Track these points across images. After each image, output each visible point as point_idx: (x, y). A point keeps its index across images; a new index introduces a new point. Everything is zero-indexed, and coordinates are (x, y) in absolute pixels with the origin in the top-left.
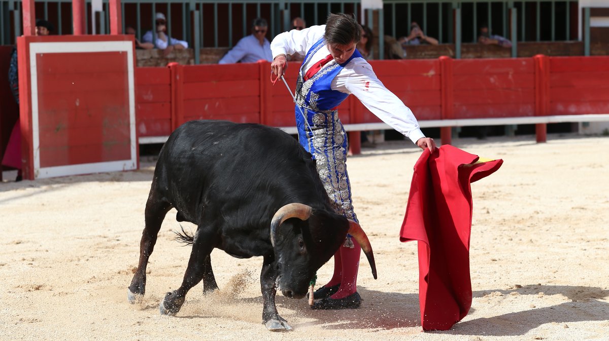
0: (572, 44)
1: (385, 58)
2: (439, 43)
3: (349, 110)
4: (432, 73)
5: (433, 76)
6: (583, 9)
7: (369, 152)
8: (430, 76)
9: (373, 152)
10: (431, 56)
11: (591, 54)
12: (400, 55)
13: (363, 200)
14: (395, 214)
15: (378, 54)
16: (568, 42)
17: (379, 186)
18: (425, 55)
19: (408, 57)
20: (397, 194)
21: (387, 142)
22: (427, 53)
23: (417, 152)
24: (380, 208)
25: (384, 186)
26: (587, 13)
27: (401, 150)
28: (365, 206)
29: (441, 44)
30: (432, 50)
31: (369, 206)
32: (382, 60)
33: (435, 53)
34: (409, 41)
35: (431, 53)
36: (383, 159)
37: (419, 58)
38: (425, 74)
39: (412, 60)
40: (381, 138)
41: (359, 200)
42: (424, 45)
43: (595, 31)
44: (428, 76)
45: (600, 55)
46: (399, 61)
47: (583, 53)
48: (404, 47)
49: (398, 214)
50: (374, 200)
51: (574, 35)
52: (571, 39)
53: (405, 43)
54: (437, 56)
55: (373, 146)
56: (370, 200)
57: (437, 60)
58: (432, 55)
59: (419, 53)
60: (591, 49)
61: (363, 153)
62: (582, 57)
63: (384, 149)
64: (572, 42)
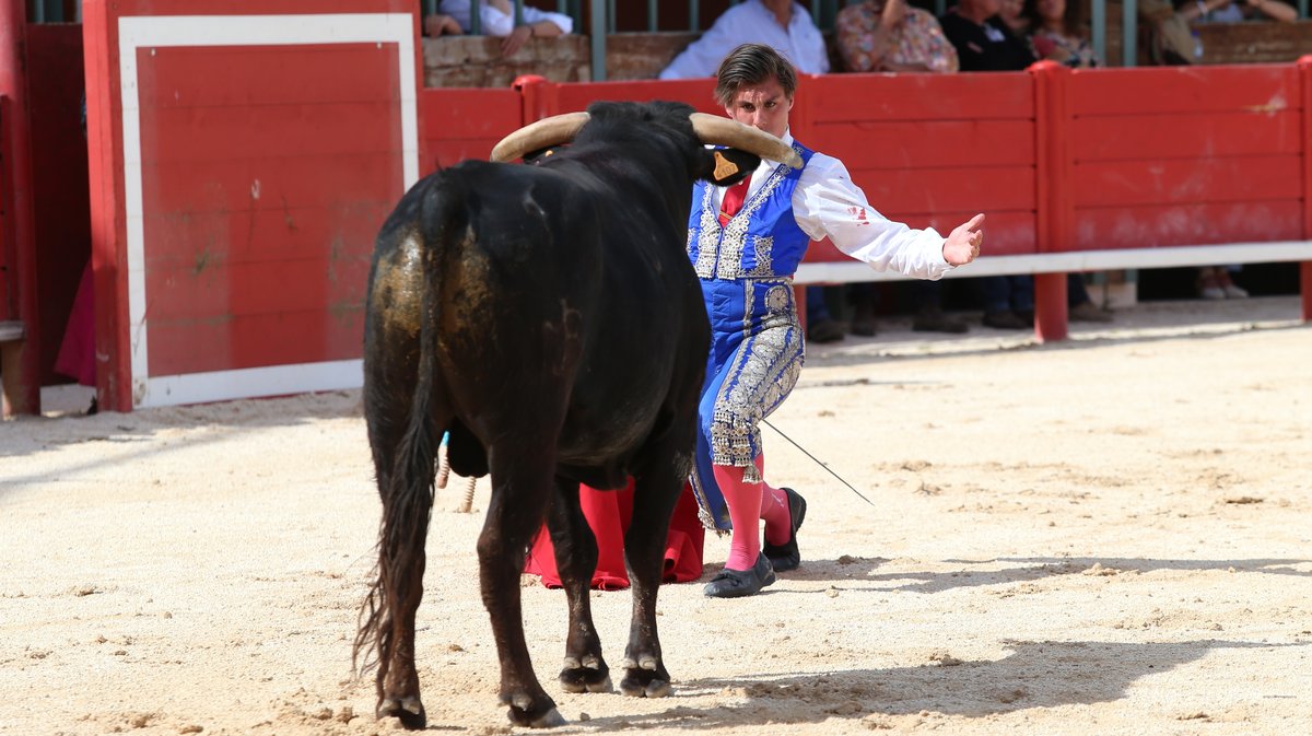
1: (1140, 63)
2: (1300, 15)
3: (1035, 211)
4: (1276, 104)
5: (1279, 111)
7: (1092, 335)
8: (1272, 114)
9: (1105, 334)
10: (1275, 56)
12: (1185, 53)
13: (1074, 471)
14: (1167, 513)
15: (1121, 50)
17: (1121, 432)
18: (1258, 51)
19: (1207, 59)
20: (1174, 457)
21: (1144, 305)
22: (1262, 45)
23: (1231, 333)
24: (1122, 495)
25: (1136, 432)
27: (1186, 330)
28: (1080, 490)
29: (1305, 20)
30: (1277, 37)
31: (1092, 490)
32: (1130, 66)
33: (1286, 45)
34: (1211, 14)
35: (1272, 46)
36: (1133, 354)
37: (1241, 62)
38: (1257, 108)
39: (1218, 67)
40: (1128, 295)
41: (1063, 473)
42: (1253, 22)
44: (1264, 113)
46: (1182, 69)
48: (1196, 31)
49: (1174, 514)
50: (1105, 473)
53: (1201, 16)
54: (1294, 55)
55: (1105, 316)
56: (1094, 475)
57: (1293, 65)
58: (1277, 51)
59: (1240, 48)
61: (1076, 336)
63: (1135, 326)
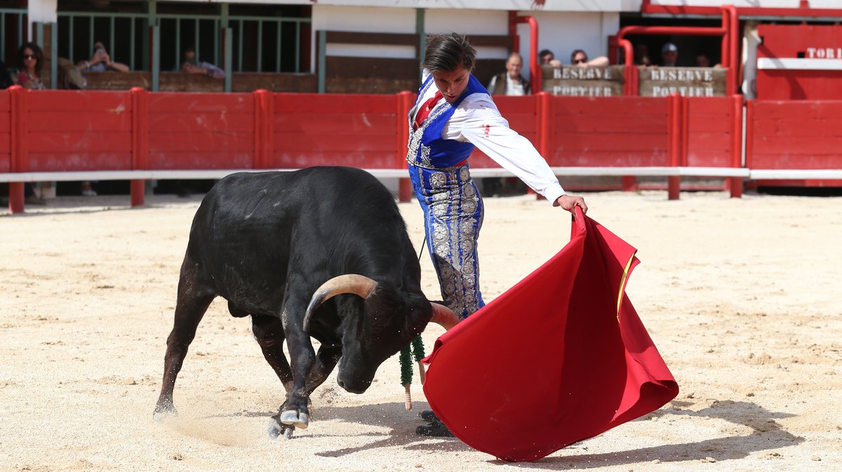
0: (300, 77)
1: (59, 88)
2: (130, 69)
3: (10, 154)
4: (120, 109)
5: (121, 112)
6: (318, 33)
7: (35, 211)
8: (118, 113)
9: (41, 210)
10: (119, 87)
11: (326, 91)
12: (79, 85)
13: (27, 273)
14: (71, 292)
15: (50, 82)
16: (298, 74)
17: (48, 255)
18: (112, 85)
19: (89, 87)
20: (73, 267)
21: (59, 198)
22: (114, 82)
23: (98, 211)
24: (50, 284)
25: (56, 255)
26: (323, 38)
27: (78, 209)
28: (30, 281)
29: (133, 71)
30: (120, 79)
31: (36, 281)
32: (54, 89)
33: (124, 83)
34: (91, 67)
35: (119, 82)
36: (54, 220)
37: (104, 89)
38: (112, 110)
39: (95, 91)
40: (52, 193)
41: (22, 273)
42: (110, 72)
43: (331, 61)
44: (115, 113)
45: (337, 92)
46: (78, 91)
47: (317, 91)
48: (84, 74)
49: (74, 292)
50: (42, 274)
51: (305, 66)
52: (302, 70)
53: (87, 68)
54: (129, 87)
55: (42, 202)
56: (36, 274)
57: (128, 92)
58: (121, 85)
59: (104, 83)
60: (326, 85)
61: (27, 211)
62: (315, 94)
63: (55, 207)
64: (302, 74)
